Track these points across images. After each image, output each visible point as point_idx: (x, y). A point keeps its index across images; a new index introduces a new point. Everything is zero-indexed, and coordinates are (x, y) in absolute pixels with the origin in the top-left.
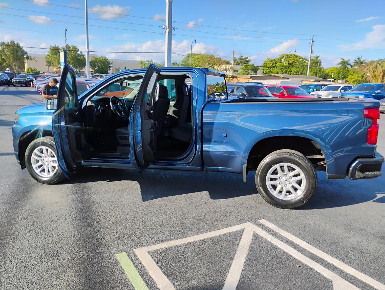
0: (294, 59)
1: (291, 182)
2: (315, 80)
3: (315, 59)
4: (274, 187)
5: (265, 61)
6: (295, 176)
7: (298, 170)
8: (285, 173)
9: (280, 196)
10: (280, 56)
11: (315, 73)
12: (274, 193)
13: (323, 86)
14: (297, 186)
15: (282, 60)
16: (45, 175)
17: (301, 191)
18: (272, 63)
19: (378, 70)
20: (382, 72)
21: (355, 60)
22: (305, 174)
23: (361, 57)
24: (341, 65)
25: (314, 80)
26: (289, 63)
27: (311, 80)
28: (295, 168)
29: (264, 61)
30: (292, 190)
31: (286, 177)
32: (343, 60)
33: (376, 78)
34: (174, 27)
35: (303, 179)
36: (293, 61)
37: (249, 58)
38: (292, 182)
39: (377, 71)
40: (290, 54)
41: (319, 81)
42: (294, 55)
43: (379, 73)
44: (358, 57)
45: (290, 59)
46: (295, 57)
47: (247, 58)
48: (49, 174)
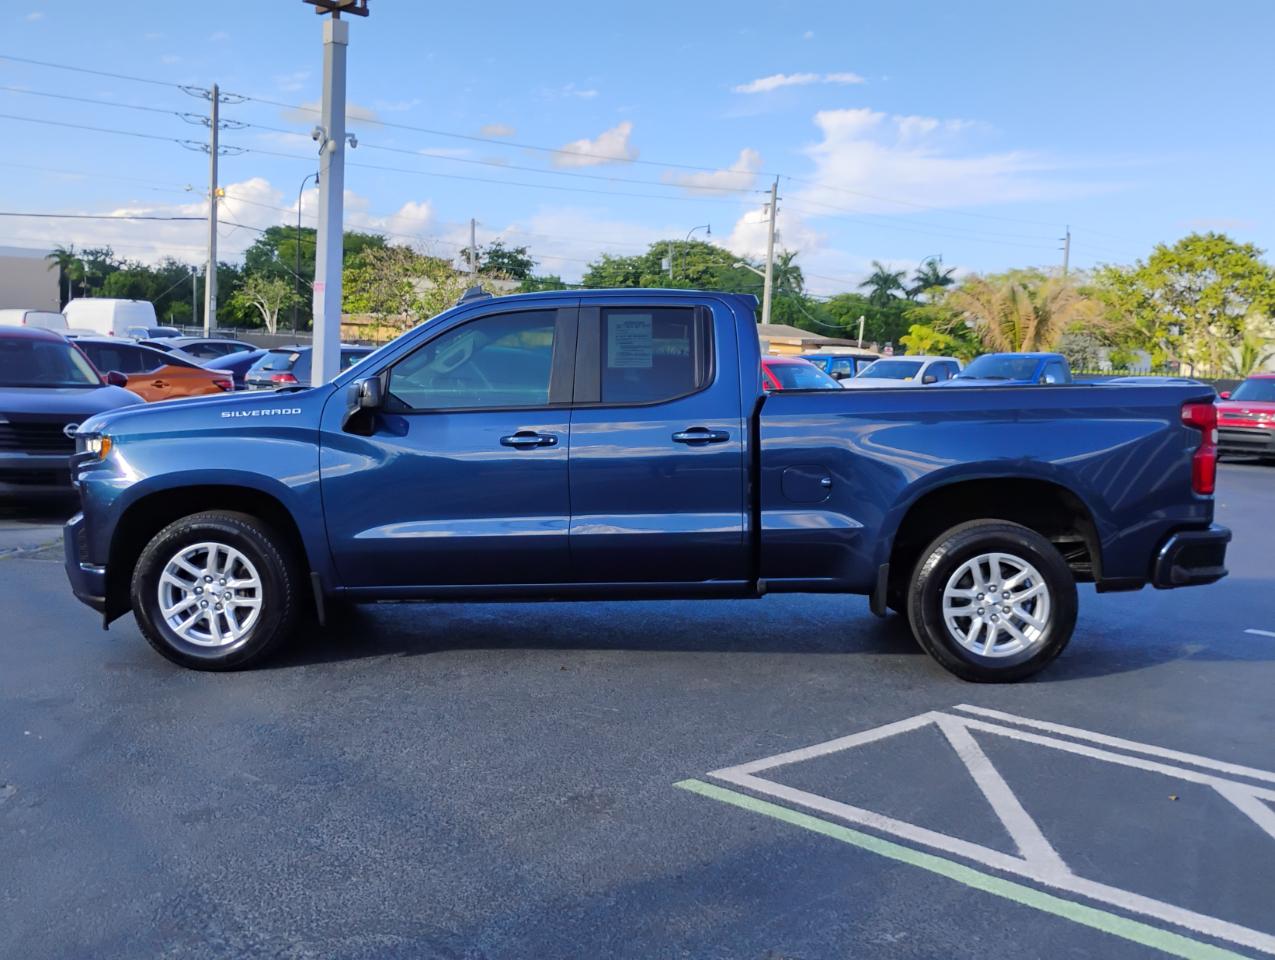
0: (706, 262)
1: (1008, 607)
2: (803, 341)
3: (779, 262)
4: (964, 624)
5: (595, 265)
6: (1018, 589)
7: (1027, 570)
8: (991, 583)
9: (983, 649)
10: (650, 245)
11: (786, 317)
12: (966, 642)
13: (859, 363)
14: (1025, 615)
15: (660, 266)
16: (209, 640)
17: (1036, 628)
18: (622, 272)
19: (1019, 307)
20: (1033, 316)
21: (919, 271)
22: (1046, 581)
23: (938, 259)
24: (874, 287)
25: (800, 343)
26: (687, 277)
27: (790, 342)
28: (1018, 567)
29: (590, 266)
30: (1013, 630)
31: (996, 594)
32: (880, 268)
33: (1015, 334)
34: (353, 135)
35: (1041, 595)
36: (701, 267)
37: (529, 252)
38: (1010, 605)
39: (1017, 310)
40: (689, 240)
41: (818, 346)
42: (702, 244)
43: (1023, 320)
44: (929, 260)
45: (689, 259)
46: (708, 254)
47: (522, 252)
48: (227, 634)
